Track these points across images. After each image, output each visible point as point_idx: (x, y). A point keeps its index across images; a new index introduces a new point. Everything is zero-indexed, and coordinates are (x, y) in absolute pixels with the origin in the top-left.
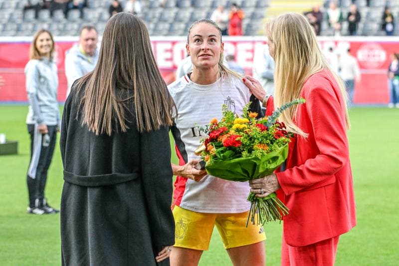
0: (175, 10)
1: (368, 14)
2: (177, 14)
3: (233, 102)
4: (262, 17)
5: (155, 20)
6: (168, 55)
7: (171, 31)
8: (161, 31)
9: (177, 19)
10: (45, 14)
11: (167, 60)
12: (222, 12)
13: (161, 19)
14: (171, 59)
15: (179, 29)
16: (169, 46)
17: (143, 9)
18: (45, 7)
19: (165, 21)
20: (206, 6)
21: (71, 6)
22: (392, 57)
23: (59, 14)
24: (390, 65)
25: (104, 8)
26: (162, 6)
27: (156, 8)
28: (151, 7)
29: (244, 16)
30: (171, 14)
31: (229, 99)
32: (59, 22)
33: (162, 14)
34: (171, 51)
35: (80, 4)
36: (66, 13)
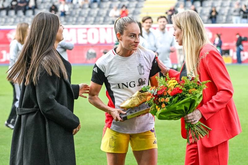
0: (89, 9)
1: (202, 11)
2: (89, 12)
3: (143, 67)
4: (139, 13)
5: (77, 16)
6: (85, 36)
7: (86, 22)
8: (80, 22)
9: (89, 15)
10: (12, 13)
11: (84, 39)
12: (116, 10)
13: (80, 15)
14: (86, 38)
15: (91, 21)
16: (85, 31)
17: (69, 9)
18: (12, 9)
19: (82, 16)
20: (106, 7)
21: (27, 8)
22: (216, 36)
23: (21, 13)
24: (215, 41)
25: (47, 9)
26: (80, 7)
27: (77, 8)
28: (74, 8)
29: (128, 13)
30: (86, 12)
31: (140, 65)
32: (20, 17)
33: (80, 12)
34: (86, 33)
35: (33, 7)
36: (24, 12)
